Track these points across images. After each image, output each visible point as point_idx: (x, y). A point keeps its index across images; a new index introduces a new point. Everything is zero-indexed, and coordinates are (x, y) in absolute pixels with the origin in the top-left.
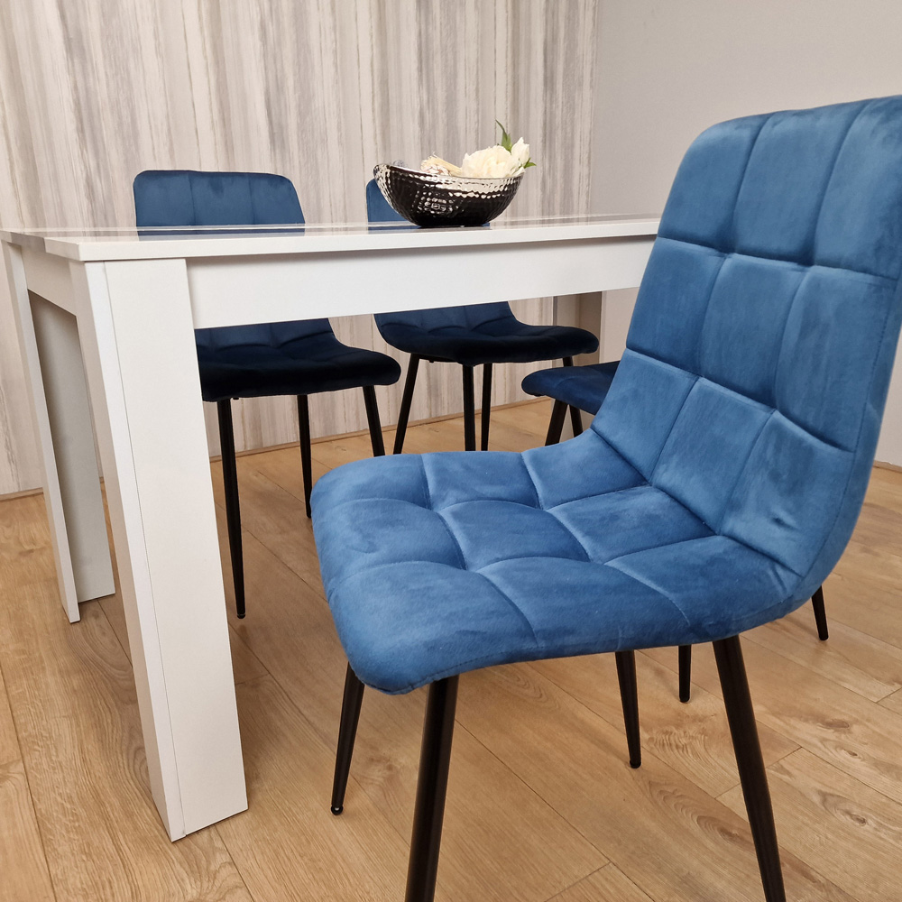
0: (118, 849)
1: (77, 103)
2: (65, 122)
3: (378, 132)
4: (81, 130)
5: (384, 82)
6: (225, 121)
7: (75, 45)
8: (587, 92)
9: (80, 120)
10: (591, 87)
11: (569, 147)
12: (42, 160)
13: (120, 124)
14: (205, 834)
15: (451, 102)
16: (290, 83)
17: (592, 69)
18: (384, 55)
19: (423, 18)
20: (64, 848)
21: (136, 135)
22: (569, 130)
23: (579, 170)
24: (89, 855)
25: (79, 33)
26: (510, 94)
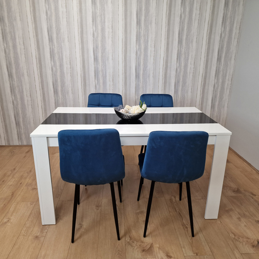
0: (36, 223)
1: (95, 70)
2: (92, 74)
3: (164, 74)
4: (95, 76)
5: (167, 62)
6: (125, 73)
7: (96, 59)
8: (233, 61)
9: (95, 74)
10: (235, 60)
11: (224, 76)
12: (87, 81)
13: (103, 74)
14: (47, 226)
15: (186, 66)
16: (142, 64)
17: (235, 55)
18: (167, 56)
19: (180, 46)
20: (30, 220)
21: (106, 76)
22: (225, 72)
23: (227, 83)
24: (32, 222)
25: (97, 57)
26: (205, 63)
